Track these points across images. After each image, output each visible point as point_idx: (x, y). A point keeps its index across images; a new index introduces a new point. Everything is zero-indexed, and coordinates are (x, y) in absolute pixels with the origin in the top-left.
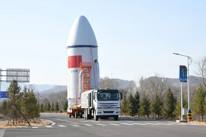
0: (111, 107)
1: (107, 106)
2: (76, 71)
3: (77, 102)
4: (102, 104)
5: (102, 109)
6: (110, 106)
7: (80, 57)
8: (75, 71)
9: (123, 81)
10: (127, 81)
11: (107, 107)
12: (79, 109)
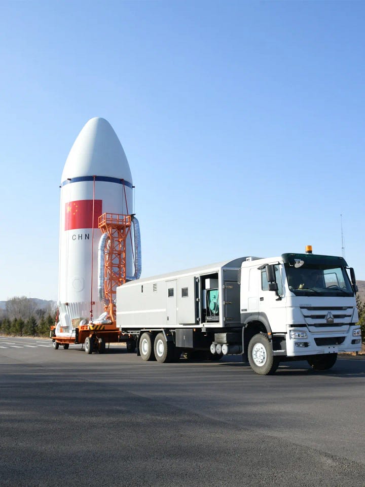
0: (336, 321)
1: (322, 317)
2: (87, 237)
3: (91, 312)
4: (310, 308)
5: (309, 327)
6: (336, 317)
7: (99, 203)
8: (84, 237)
9: (42, 301)
10: (46, 301)
11: (324, 321)
12: (99, 330)
